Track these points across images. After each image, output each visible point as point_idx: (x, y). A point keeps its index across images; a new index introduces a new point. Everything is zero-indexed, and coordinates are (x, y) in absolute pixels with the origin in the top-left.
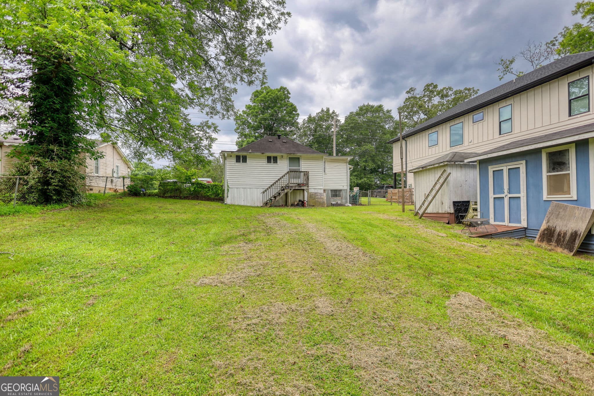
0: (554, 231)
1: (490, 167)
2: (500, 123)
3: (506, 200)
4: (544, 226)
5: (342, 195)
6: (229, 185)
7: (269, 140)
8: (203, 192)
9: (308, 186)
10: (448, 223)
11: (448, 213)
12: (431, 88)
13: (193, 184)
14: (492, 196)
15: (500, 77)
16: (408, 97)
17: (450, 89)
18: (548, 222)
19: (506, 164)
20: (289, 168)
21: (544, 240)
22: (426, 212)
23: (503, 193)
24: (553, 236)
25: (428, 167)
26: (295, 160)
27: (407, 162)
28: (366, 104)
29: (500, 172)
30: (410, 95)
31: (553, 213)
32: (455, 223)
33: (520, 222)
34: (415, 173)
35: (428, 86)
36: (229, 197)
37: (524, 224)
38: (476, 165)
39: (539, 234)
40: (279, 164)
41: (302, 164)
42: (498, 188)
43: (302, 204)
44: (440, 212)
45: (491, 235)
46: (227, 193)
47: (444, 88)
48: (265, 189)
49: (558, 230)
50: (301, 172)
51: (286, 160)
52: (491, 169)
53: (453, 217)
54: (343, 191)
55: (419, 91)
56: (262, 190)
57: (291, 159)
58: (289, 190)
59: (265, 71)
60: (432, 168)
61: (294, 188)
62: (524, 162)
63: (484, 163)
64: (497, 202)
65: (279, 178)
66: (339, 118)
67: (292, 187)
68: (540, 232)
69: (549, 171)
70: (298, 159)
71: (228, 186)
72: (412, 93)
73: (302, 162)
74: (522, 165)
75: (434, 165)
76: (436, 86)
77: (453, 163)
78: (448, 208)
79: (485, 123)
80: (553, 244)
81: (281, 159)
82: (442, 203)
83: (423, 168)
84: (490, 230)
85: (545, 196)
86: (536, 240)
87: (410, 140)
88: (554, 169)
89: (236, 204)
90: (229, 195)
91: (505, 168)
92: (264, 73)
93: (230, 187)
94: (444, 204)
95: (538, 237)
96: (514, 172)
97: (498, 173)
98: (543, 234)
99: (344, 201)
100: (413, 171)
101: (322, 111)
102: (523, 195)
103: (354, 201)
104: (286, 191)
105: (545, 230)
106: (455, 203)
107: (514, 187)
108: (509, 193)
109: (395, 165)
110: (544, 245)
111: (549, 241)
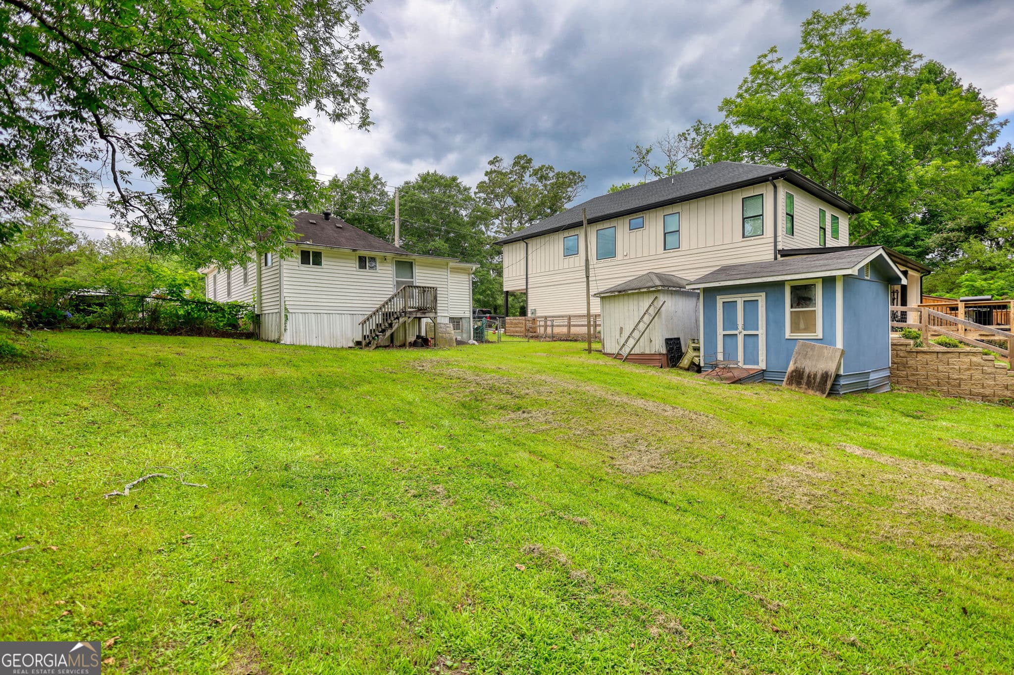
0: (803, 372)
1: (718, 297)
2: (665, 234)
3: (740, 339)
4: (791, 367)
5: (462, 325)
6: (287, 307)
7: (311, 221)
8: (212, 319)
9: (436, 313)
10: (661, 367)
11: (660, 354)
12: (522, 162)
13: (185, 302)
14: (720, 332)
15: (635, 169)
16: (489, 171)
17: (551, 168)
18: (795, 363)
19: (740, 295)
20: (395, 279)
21: (792, 384)
22: (632, 352)
23: (737, 329)
24: (802, 378)
25: (630, 292)
26: (405, 266)
27: (529, 276)
28: (432, 171)
29: (732, 304)
30: (493, 168)
31: (800, 353)
32: (668, 366)
33: (758, 364)
34: (602, 298)
35: (519, 157)
36: (288, 331)
37: (762, 365)
38: (699, 293)
39: (786, 376)
40: (380, 271)
41: (417, 274)
42: (730, 322)
43: (423, 342)
44: (647, 352)
45: (740, 380)
46: (285, 323)
47: (543, 166)
48: (366, 316)
49: (807, 371)
50: (415, 287)
51: (390, 265)
52: (720, 300)
53: (664, 360)
54: (464, 320)
55: (506, 164)
56: (361, 319)
57: (400, 264)
58: (407, 318)
59: (365, 100)
60: (633, 294)
61: (414, 316)
62: (763, 294)
63: (710, 294)
64: (728, 340)
65: (390, 296)
66: (386, 189)
67: (411, 313)
68: (787, 374)
69: (792, 307)
70: (410, 265)
71: (286, 309)
72: (497, 164)
73: (417, 271)
74: (761, 298)
75: (639, 289)
76: (529, 161)
77: (666, 288)
78: (659, 347)
79: (646, 232)
80: (804, 386)
81: (381, 262)
82: (651, 341)
83: (620, 292)
84: (737, 374)
85: (788, 334)
86: (784, 383)
87: (533, 244)
88: (799, 305)
89: (303, 343)
90: (288, 327)
91: (740, 300)
92: (364, 105)
93: (290, 311)
94: (653, 342)
95: (785, 379)
96: (751, 305)
97: (730, 307)
98: (792, 377)
99: (465, 336)
100: (602, 295)
101: (357, 171)
102: (761, 332)
103: (479, 335)
104: (401, 320)
105: (793, 372)
106: (668, 341)
107: (751, 322)
108: (744, 329)
109: (507, 279)
110: (794, 387)
111: (799, 383)
